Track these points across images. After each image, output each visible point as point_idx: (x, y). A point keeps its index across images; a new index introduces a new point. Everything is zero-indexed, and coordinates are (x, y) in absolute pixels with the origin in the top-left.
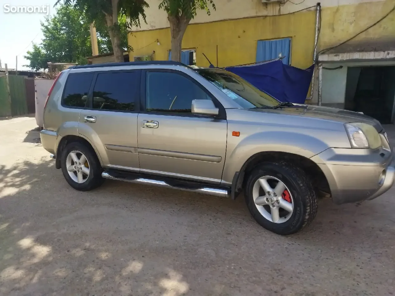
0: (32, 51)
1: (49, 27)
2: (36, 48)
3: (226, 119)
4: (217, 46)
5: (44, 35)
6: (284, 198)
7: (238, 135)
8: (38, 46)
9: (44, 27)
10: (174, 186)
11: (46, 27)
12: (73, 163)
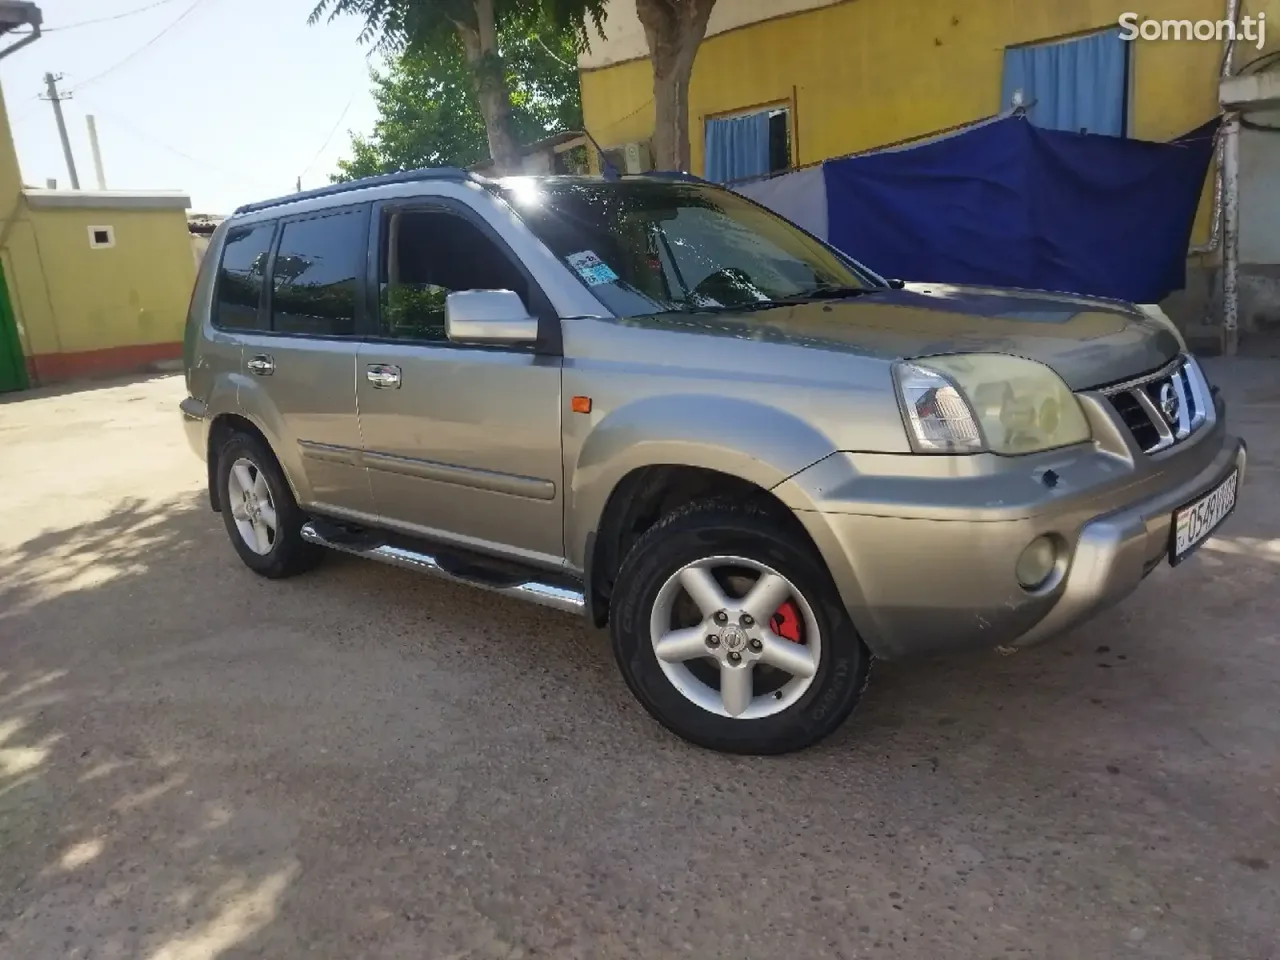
0: (352, 158)
1: (394, 81)
2: (360, 148)
3: (562, 355)
4: (795, 87)
5: (380, 108)
6: (776, 629)
7: (586, 407)
8: (366, 142)
9: (380, 82)
10: (457, 572)
11: (387, 84)
12: (245, 496)
